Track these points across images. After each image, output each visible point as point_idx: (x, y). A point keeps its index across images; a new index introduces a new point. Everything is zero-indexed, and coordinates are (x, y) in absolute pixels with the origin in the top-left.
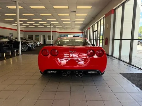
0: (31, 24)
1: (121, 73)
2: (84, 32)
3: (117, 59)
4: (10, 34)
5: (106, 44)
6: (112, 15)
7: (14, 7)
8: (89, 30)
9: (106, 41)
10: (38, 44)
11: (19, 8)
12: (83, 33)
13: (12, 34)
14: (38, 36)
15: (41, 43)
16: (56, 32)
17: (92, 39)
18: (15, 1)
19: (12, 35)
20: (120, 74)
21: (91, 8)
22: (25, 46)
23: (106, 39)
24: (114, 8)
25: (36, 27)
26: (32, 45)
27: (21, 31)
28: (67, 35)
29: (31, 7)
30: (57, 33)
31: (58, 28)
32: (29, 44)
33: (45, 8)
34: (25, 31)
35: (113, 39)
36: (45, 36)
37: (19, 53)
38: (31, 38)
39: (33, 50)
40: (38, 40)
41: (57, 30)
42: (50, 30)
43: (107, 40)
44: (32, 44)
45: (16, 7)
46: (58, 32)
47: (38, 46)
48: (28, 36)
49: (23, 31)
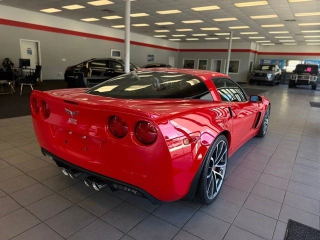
0: (189, 35)
4: (149, 56)
13: (153, 56)
14: (206, 61)
16: (249, 51)
19: (153, 59)
25: (202, 39)
30: (251, 54)
31: (254, 40)
34: (181, 50)
36: (221, 61)
41: (253, 47)
42: (227, 48)
46: (255, 52)
48: (185, 61)
49: (176, 50)
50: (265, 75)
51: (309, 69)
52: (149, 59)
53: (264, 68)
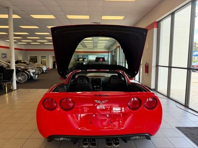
0: (35, 41)
1: (178, 128)
2: (112, 52)
3: (165, 96)
4: (3, 54)
5: (146, 72)
6: (155, 30)
7: (6, 16)
8: (118, 49)
9: (146, 68)
10: (45, 69)
11: (13, 17)
12: (110, 53)
13: (6, 54)
14: (45, 56)
15: (49, 68)
17: (123, 63)
18: (8, 7)
19: (6, 57)
20: (177, 130)
21: (122, 19)
22: (22, 75)
23: (146, 65)
24: (158, 20)
25: (42, 43)
26: (33, 73)
27: (15, 49)
28: (87, 56)
29: (32, 16)
32: (29, 72)
33: (54, 18)
34: (26, 50)
35: (157, 66)
37: (12, 87)
38: (34, 60)
39: (36, 80)
40: (45, 64)
43: (148, 66)
44: (34, 71)
45: (8, 16)
47: (45, 73)
48: (30, 57)
49: (23, 50)
50: (82, 63)
51: (101, 60)
52: (3, 56)
53: (80, 60)
